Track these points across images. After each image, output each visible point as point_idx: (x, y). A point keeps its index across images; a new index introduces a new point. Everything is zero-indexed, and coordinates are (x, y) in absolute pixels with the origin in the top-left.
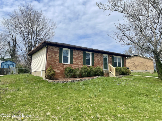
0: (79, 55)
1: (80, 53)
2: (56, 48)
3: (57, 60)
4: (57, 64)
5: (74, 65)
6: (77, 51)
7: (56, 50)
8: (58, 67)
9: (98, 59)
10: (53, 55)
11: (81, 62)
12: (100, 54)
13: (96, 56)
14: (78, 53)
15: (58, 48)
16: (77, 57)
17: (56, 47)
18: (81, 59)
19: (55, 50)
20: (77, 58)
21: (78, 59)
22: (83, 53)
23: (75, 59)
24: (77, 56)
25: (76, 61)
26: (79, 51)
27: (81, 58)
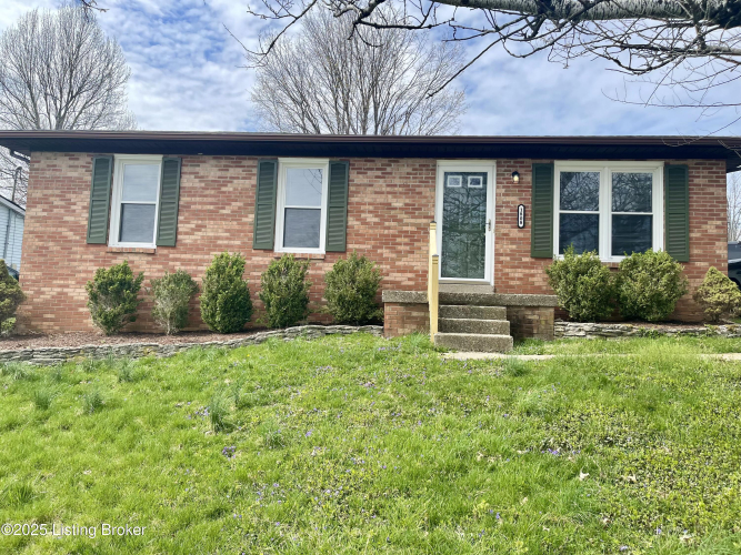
0: (224, 189)
1: (232, 172)
2: (71, 162)
3: (75, 228)
4: (75, 253)
5: (188, 256)
6: (213, 162)
7: (73, 174)
8: (81, 268)
9: (380, 199)
10: (57, 202)
11: (233, 234)
12: (404, 161)
13: (366, 181)
14: (219, 174)
15: (85, 159)
16: (210, 200)
17: (76, 154)
18: (236, 215)
19: (69, 174)
20: (212, 207)
21: (213, 215)
22: (255, 171)
23: (196, 214)
24: (207, 192)
25: (199, 228)
26: (223, 162)
27: (236, 205)
